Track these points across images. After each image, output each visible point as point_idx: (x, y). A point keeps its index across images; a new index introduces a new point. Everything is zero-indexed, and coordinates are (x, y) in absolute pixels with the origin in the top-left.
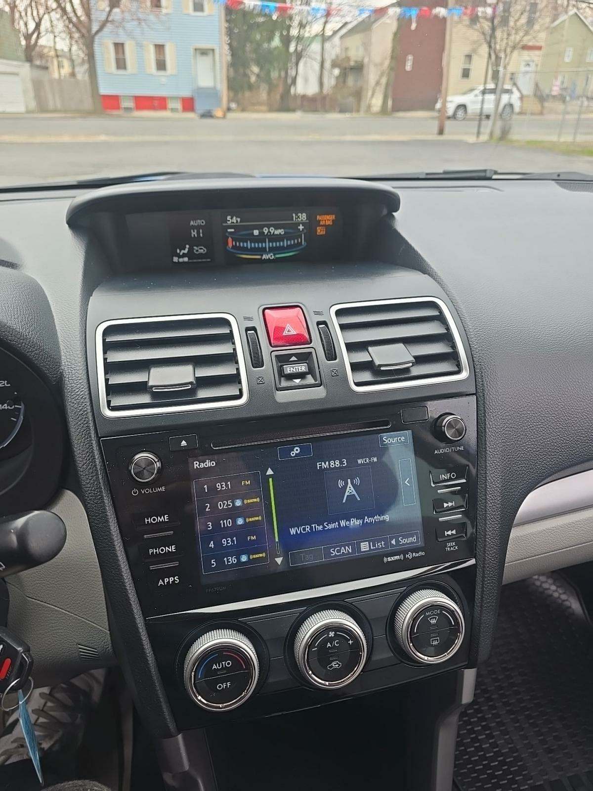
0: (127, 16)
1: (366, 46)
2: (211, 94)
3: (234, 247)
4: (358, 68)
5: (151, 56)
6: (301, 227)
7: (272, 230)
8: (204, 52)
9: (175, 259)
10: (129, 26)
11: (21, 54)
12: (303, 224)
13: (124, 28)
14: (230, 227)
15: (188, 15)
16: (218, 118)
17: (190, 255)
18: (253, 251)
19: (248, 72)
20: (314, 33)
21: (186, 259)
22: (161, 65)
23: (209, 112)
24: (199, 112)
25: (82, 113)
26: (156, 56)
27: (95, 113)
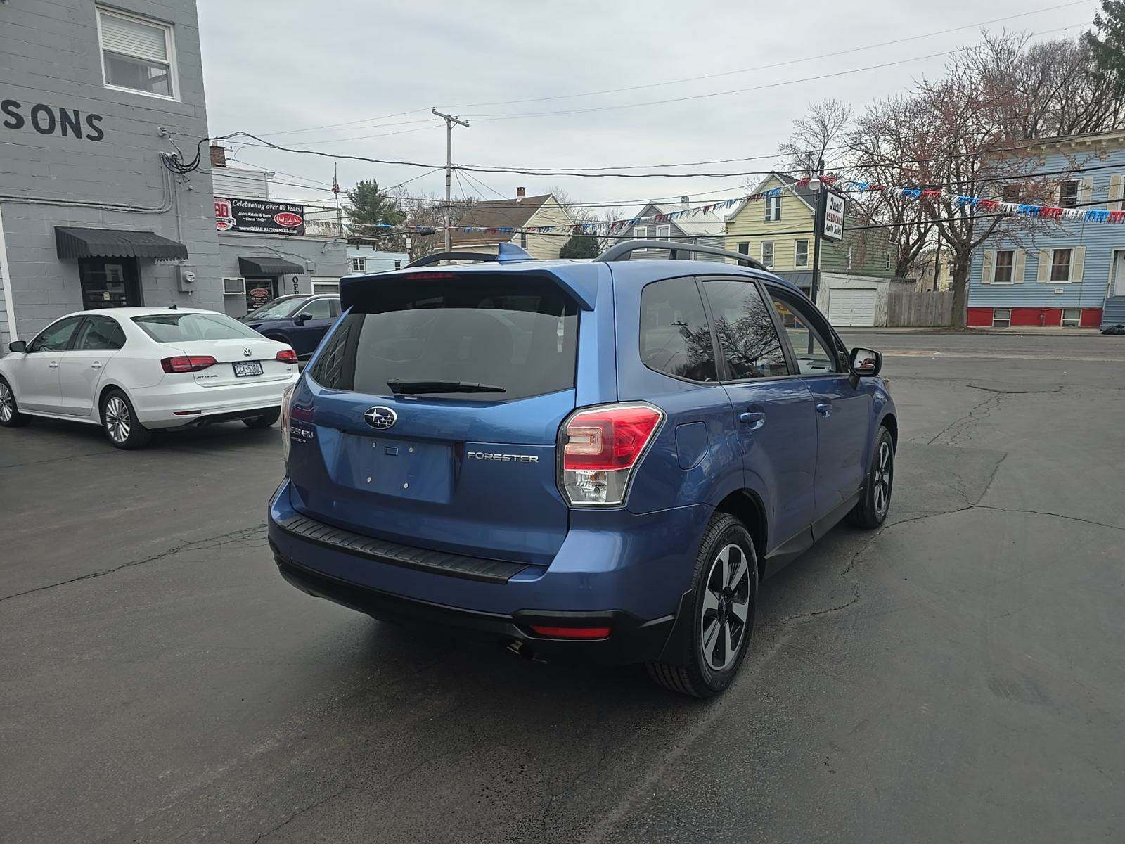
5: (1048, 261)
22: (1060, 274)
23: (1118, 327)
24: (1105, 326)
25: (938, 328)
26: (1054, 263)
27: (954, 326)
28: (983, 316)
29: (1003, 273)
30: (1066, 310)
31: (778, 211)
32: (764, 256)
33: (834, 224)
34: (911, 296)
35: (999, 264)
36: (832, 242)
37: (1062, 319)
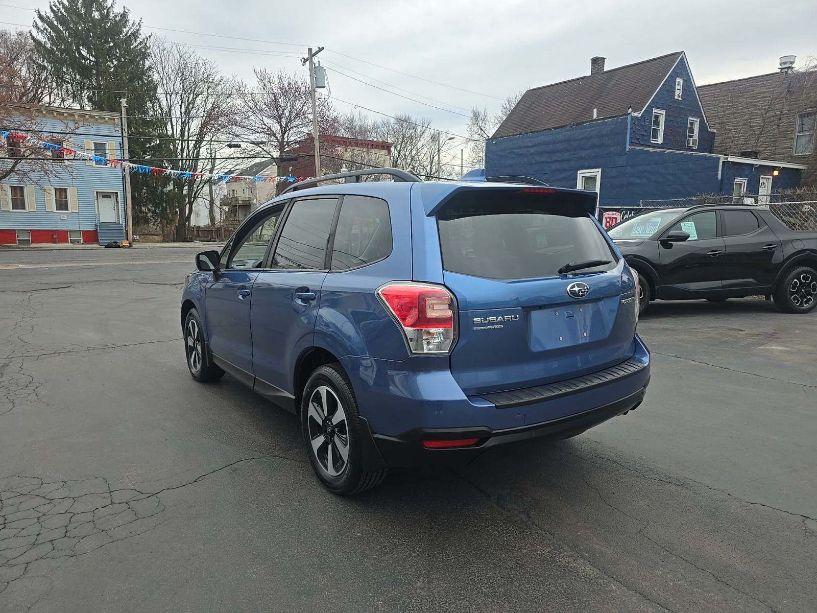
1: (251, 191)
2: (114, 228)
4: (246, 206)
5: (51, 196)
8: (106, 196)
16: (124, 247)
22: (62, 206)
23: (115, 242)
24: (104, 242)
26: (56, 198)
29: (18, 203)
30: (71, 231)
35: (13, 195)
37: (69, 239)
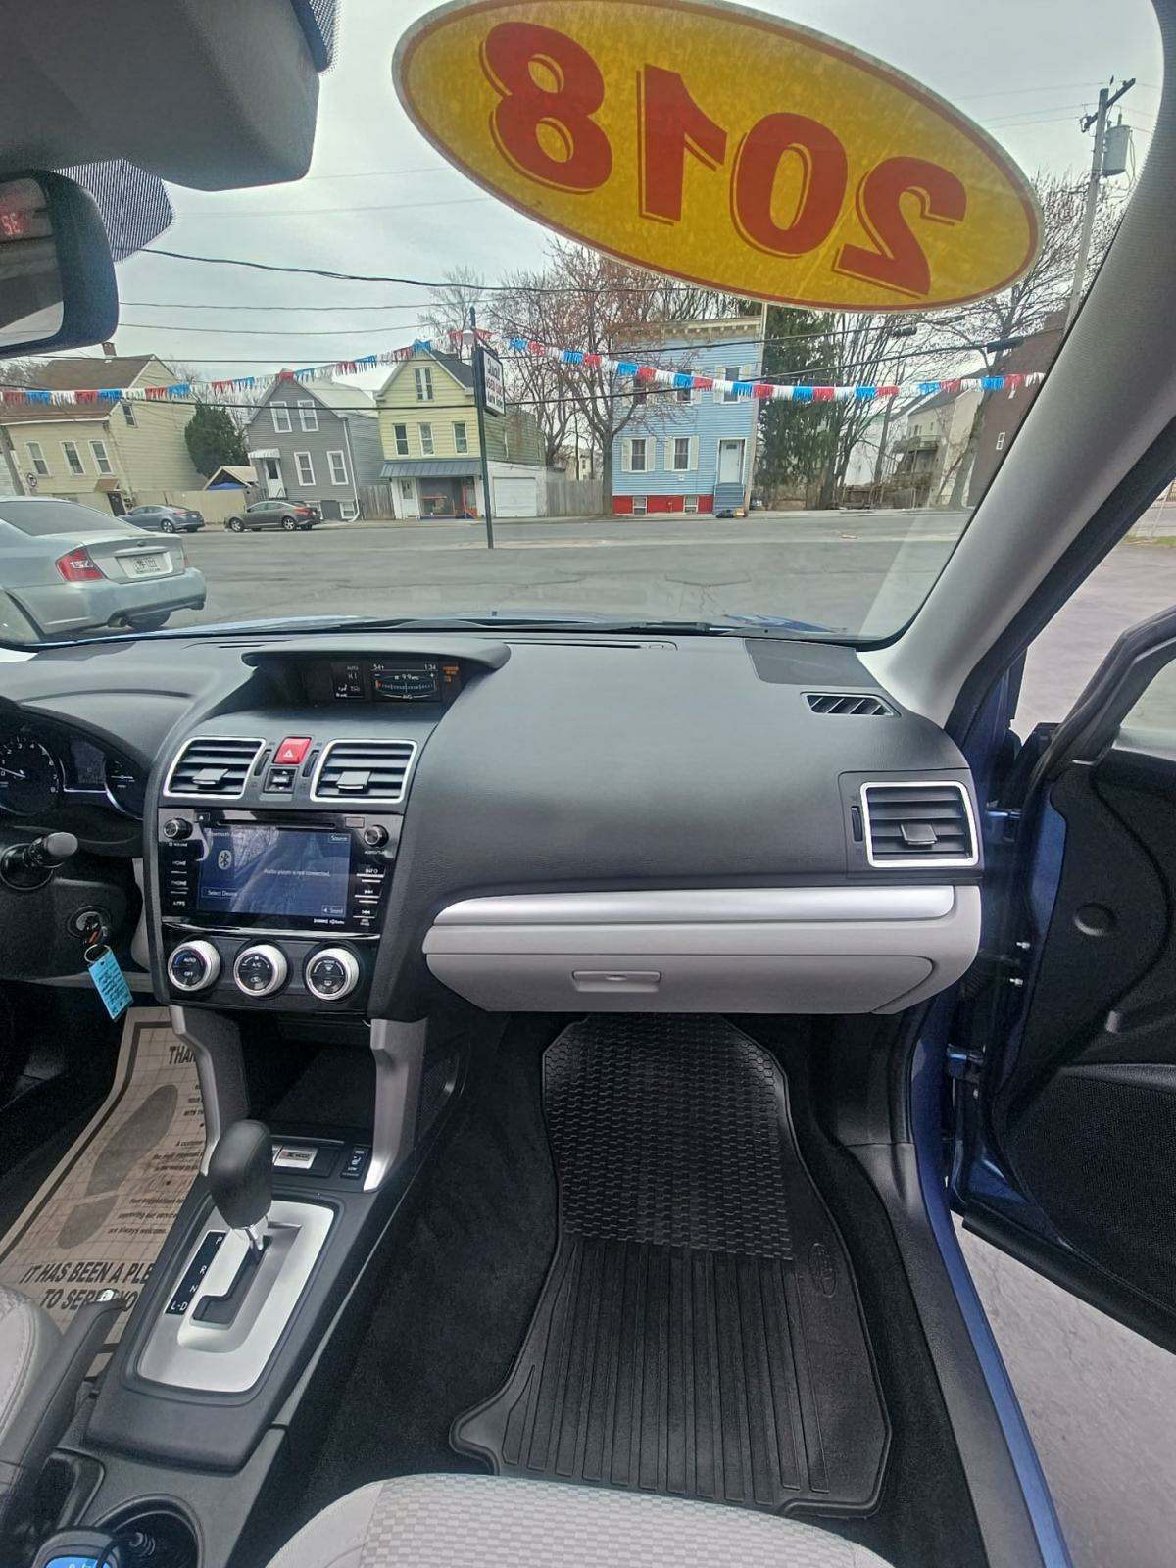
0: (650, 412)
1: (944, 425)
2: (733, 491)
3: (380, 688)
4: (931, 451)
5: (671, 450)
6: (432, 675)
7: (409, 677)
8: (732, 445)
9: (338, 695)
10: (650, 422)
11: (542, 458)
12: (434, 673)
13: (645, 424)
14: (377, 673)
15: (719, 404)
16: (737, 517)
17: (348, 691)
18: (395, 692)
19: (785, 463)
20: (873, 412)
21: (345, 695)
22: (681, 462)
23: (728, 511)
24: (717, 511)
25: (591, 516)
26: (676, 452)
27: (603, 515)
28: (624, 504)
29: (638, 463)
30: (687, 496)
31: (429, 388)
32: (423, 441)
33: (495, 394)
34: (565, 484)
35: (634, 452)
36: (495, 416)
37: (684, 506)
